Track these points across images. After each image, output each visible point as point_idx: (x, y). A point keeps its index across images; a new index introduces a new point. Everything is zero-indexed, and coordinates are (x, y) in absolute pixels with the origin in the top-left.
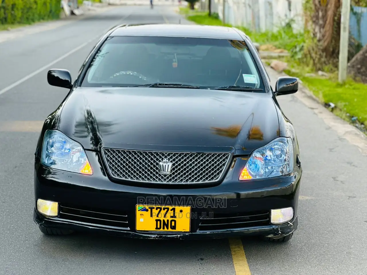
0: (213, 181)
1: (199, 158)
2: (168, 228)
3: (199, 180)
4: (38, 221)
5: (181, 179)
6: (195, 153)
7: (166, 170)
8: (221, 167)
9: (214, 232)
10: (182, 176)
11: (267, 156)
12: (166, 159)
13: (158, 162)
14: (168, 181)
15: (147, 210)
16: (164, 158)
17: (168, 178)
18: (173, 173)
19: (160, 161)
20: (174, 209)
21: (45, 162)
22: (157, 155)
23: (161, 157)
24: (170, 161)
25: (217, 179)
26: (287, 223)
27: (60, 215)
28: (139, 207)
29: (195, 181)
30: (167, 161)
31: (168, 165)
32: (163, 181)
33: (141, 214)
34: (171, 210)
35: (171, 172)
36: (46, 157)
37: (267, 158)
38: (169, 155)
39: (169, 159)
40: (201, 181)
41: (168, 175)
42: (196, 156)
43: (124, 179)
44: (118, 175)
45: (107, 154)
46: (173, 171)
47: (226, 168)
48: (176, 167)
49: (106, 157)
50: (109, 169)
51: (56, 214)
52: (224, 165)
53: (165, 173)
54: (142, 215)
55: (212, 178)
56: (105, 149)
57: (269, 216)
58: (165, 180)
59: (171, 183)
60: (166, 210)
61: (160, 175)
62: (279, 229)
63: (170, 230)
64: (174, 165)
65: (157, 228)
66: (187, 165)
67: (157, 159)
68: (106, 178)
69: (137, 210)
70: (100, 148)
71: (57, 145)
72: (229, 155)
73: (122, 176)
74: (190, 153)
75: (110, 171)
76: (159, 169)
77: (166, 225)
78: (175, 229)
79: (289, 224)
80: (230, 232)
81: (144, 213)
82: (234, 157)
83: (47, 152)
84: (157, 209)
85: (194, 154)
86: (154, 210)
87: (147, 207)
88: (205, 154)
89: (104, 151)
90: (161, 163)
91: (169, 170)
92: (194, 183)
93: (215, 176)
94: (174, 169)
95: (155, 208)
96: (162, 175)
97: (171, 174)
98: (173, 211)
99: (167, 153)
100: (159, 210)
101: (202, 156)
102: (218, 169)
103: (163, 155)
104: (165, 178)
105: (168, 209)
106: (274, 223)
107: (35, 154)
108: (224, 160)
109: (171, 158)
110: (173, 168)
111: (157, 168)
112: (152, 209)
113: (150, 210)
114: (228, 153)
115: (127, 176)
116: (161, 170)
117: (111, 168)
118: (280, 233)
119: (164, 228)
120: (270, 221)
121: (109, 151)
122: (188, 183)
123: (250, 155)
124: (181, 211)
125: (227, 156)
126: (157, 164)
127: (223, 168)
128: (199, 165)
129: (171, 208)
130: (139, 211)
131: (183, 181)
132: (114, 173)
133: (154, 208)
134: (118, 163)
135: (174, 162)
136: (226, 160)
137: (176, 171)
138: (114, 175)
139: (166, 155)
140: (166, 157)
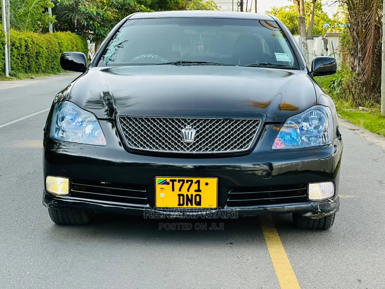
0: (243, 150)
1: (226, 125)
2: (192, 205)
3: (226, 149)
4: (48, 202)
5: (206, 148)
6: (222, 120)
7: (189, 138)
8: (251, 135)
9: (244, 209)
10: (207, 144)
11: (302, 127)
12: (188, 126)
13: (180, 130)
14: (191, 151)
15: (168, 184)
16: (186, 125)
17: (191, 147)
18: (198, 142)
19: (182, 128)
20: (198, 182)
21: (55, 136)
22: (180, 121)
23: (183, 124)
24: (194, 127)
25: (247, 147)
26: (327, 200)
27: (71, 194)
28: (158, 179)
29: (222, 150)
30: (190, 127)
31: (192, 132)
32: (186, 150)
33: (161, 189)
34: (196, 183)
35: (195, 140)
36: (56, 131)
37: (303, 128)
38: (192, 122)
39: (192, 126)
40: (228, 150)
41: (191, 143)
42: (223, 122)
43: (142, 148)
44: (135, 145)
45: (122, 122)
46: (197, 139)
47: (256, 135)
48: (201, 134)
49: (122, 125)
50: (125, 138)
51: (67, 193)
52: (254, 132)
53: (188, 141)
54: (163, 189)
55: (241, 147)
56: (120, 117)
57: (306, 192)
58: (188, 149)
59: (194, 152)
60: (190, 183)
61: (182, 144)
62: (318, 206)
63: (194, 206)
64: (198, 132)
65: (179, 204)
66: (213, 132)
67: (179, 126)
68: (122, 148)
69: (157, 183)
70: (115, 117)
71: (68, 118)
72: (259, 122)
73: (139, 146)
74: (216, 119)
75: (126, 141)
76: (181, 136)
77: (189, 200)
78: (200, 205)
79: (330, 201)
80: (263, 209)
81: (165, 186)
82: (266, 124)
83: (56, 126)
84: (179, 181)
85: (220, 120)
86: (176, 183)
87: (168, 179)
88: (233, 120)
89: (119, 119)
90: (183, 131)
91: (193, 138)
92: (221, 152)
93: (245, 144)
94: (198, 137)
95: (177, 181)
96: (185, 143)
97: (195, 142)
98: (197, 184)
99: (190, 119)
100: (181, 182)
101: (229, 122)
102: (248, 137)
103: (186, 121)
104: (188, 147)
105: (192, 181)
106: (312, 199)
107: (44, 130)
108: (254, 127)
109: (195, 124)
110: (197, 135)
111: (179, 136)
112: (173, 181)
113: (171, 183)
114: (259, 120)
115: (145, 146)
116: (184, 138)
117: (128, 137)
118: (319, 211)
119: (187, 205)
120: (308, 198)
121: (125, 120)
122: (214, 152)
123: (284, 123)
124: (207, 184)
125: (257, 123)
126: (179, 131)
127: (253, 136)
128: (226, 132)
129: (195, 180)
130: (159, 184)
131: (209, 150)
132: (130, 143)
133: (175, 180)
134: (135, 132)
135: (198, 129)
136: (257, 127)
137: (201, 139)
138: (130, 145)
139: (189, 121)
140: (189, 124)
